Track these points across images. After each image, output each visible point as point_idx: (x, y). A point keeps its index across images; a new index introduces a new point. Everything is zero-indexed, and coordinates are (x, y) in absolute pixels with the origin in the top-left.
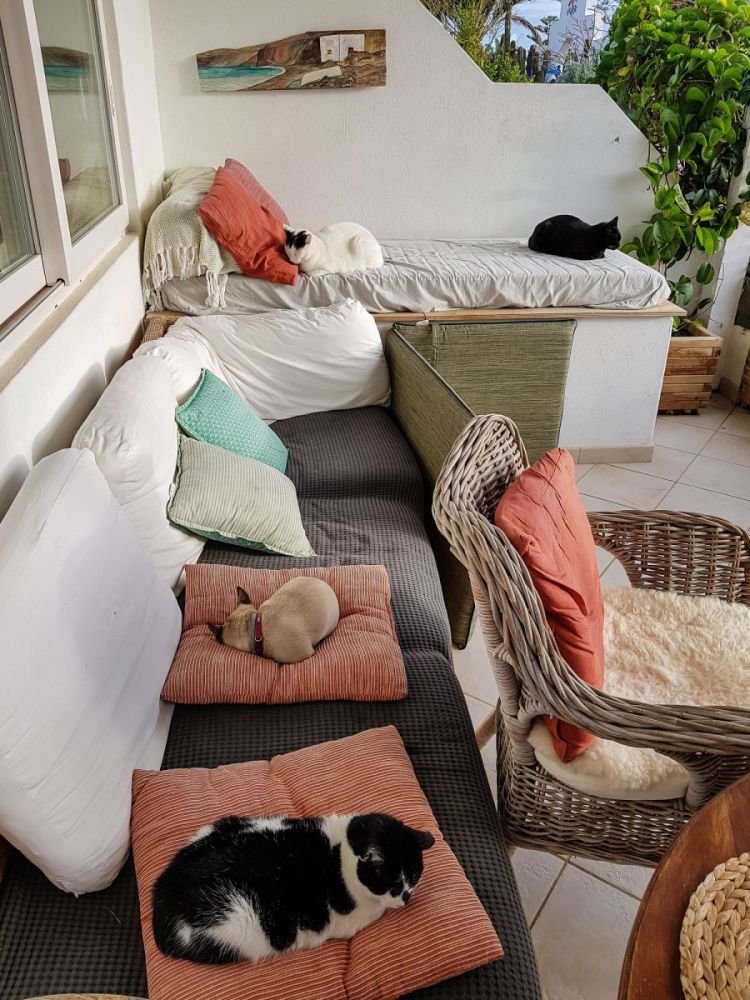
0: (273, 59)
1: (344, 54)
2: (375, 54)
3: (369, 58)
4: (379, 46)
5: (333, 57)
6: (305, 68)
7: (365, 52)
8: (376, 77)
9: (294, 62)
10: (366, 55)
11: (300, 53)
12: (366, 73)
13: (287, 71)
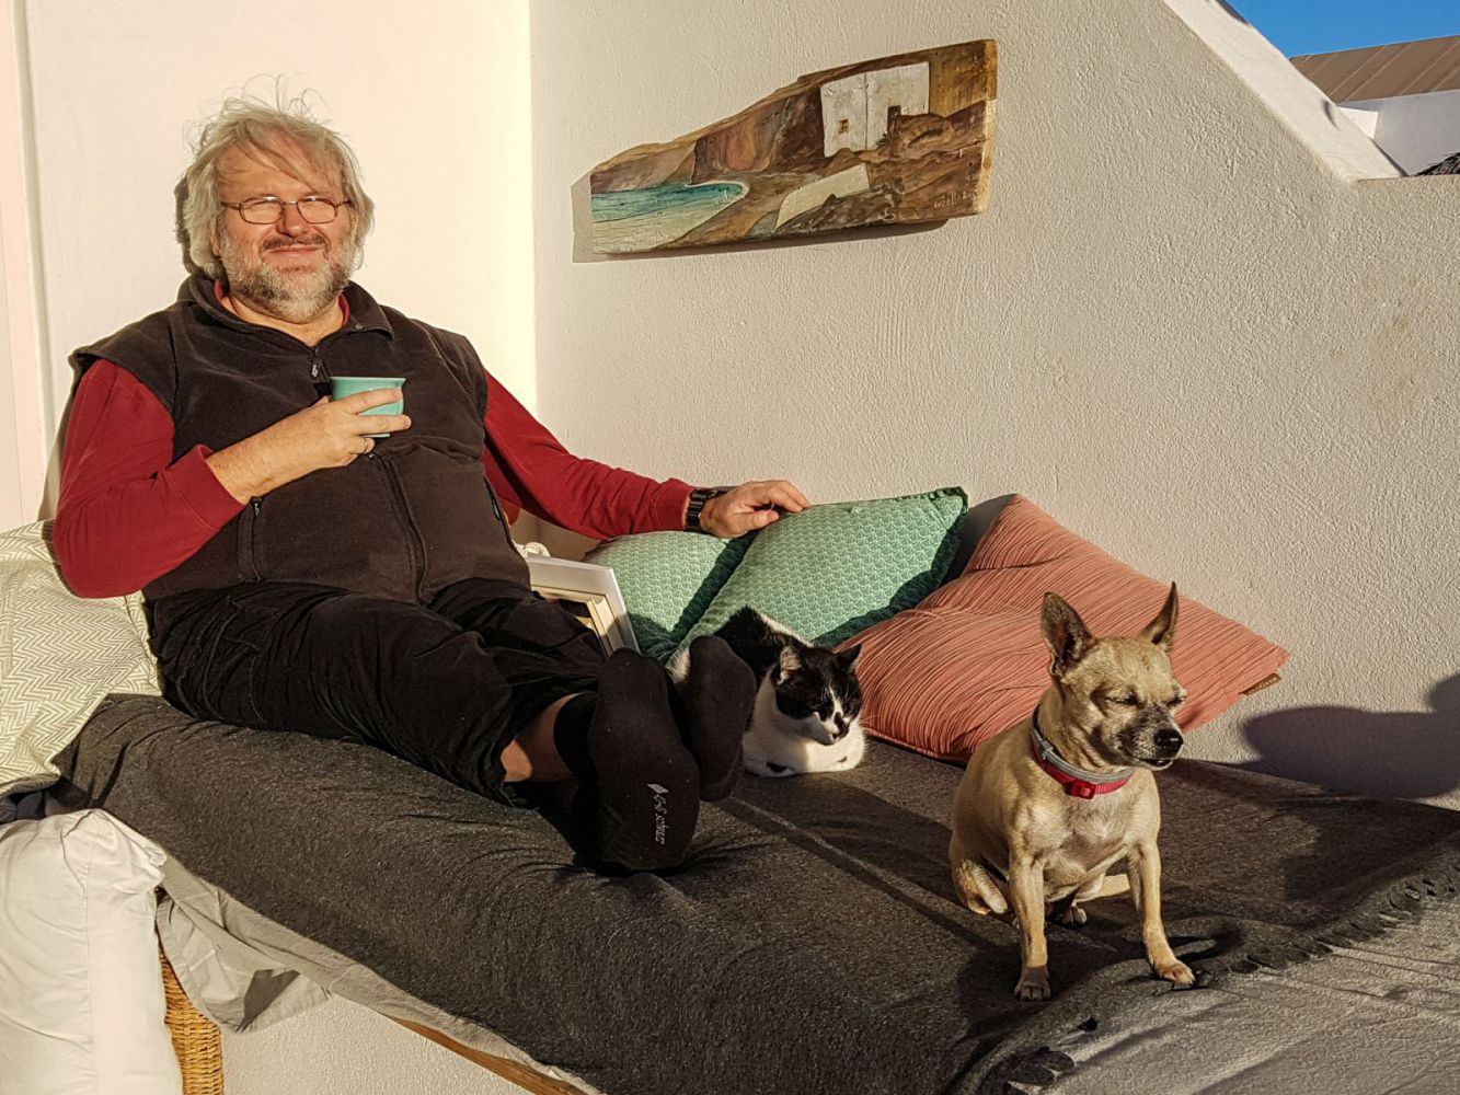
0: (725, 161)
1: (878, 128)
2: (954, 118)
3: (939, 132)
4: (968, 93)
5: (852, 141)
6: (789, 177)
7: (930, 115)
8: (950, 188)
9: (766, 163)
10: (932, 123)
11: (779, 136)
12: (927, 178)
13: (752, 190)
